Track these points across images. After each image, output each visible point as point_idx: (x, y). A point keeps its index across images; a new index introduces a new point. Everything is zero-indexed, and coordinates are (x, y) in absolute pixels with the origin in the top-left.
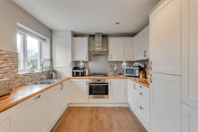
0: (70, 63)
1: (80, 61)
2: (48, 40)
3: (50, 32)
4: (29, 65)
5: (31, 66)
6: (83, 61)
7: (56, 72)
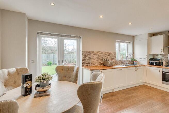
0: (146, 55)
1: (158, 54)
2: (132, 43)
3: (133, 37)
4: (121, 57)
5: (122, 57)
6: (161, 54)
7: (136, 61)
